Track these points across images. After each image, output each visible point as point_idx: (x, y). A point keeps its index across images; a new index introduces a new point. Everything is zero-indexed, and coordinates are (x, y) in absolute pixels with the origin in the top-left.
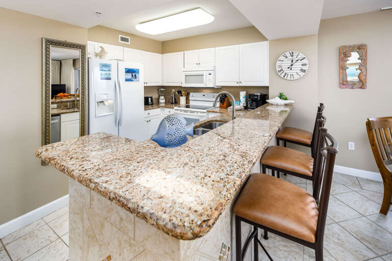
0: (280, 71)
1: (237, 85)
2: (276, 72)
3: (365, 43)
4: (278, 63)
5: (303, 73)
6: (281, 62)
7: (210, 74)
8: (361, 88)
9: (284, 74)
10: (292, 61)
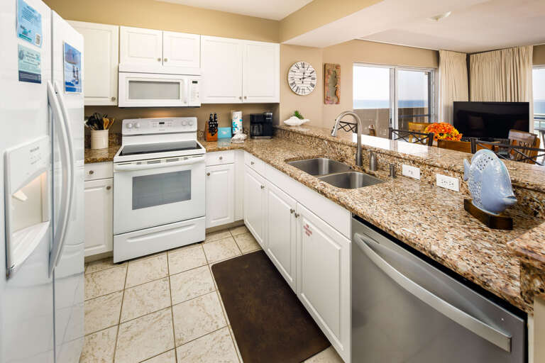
0: (292, 84)
1: (240, 102)
2: (288, 85)
3: (340, 64)
4: (291, 74)
5: (313, 88)
6: (293, 73)
7: (195, 82)
8: (337, 103)
9: (296, 88)
10: (304, 74)
